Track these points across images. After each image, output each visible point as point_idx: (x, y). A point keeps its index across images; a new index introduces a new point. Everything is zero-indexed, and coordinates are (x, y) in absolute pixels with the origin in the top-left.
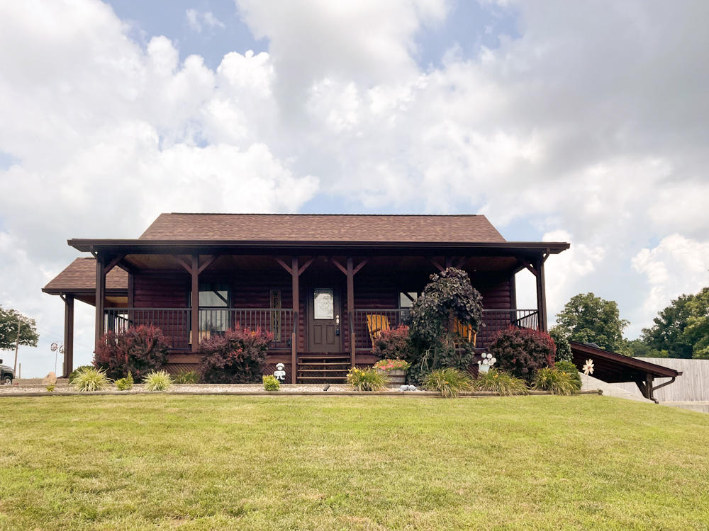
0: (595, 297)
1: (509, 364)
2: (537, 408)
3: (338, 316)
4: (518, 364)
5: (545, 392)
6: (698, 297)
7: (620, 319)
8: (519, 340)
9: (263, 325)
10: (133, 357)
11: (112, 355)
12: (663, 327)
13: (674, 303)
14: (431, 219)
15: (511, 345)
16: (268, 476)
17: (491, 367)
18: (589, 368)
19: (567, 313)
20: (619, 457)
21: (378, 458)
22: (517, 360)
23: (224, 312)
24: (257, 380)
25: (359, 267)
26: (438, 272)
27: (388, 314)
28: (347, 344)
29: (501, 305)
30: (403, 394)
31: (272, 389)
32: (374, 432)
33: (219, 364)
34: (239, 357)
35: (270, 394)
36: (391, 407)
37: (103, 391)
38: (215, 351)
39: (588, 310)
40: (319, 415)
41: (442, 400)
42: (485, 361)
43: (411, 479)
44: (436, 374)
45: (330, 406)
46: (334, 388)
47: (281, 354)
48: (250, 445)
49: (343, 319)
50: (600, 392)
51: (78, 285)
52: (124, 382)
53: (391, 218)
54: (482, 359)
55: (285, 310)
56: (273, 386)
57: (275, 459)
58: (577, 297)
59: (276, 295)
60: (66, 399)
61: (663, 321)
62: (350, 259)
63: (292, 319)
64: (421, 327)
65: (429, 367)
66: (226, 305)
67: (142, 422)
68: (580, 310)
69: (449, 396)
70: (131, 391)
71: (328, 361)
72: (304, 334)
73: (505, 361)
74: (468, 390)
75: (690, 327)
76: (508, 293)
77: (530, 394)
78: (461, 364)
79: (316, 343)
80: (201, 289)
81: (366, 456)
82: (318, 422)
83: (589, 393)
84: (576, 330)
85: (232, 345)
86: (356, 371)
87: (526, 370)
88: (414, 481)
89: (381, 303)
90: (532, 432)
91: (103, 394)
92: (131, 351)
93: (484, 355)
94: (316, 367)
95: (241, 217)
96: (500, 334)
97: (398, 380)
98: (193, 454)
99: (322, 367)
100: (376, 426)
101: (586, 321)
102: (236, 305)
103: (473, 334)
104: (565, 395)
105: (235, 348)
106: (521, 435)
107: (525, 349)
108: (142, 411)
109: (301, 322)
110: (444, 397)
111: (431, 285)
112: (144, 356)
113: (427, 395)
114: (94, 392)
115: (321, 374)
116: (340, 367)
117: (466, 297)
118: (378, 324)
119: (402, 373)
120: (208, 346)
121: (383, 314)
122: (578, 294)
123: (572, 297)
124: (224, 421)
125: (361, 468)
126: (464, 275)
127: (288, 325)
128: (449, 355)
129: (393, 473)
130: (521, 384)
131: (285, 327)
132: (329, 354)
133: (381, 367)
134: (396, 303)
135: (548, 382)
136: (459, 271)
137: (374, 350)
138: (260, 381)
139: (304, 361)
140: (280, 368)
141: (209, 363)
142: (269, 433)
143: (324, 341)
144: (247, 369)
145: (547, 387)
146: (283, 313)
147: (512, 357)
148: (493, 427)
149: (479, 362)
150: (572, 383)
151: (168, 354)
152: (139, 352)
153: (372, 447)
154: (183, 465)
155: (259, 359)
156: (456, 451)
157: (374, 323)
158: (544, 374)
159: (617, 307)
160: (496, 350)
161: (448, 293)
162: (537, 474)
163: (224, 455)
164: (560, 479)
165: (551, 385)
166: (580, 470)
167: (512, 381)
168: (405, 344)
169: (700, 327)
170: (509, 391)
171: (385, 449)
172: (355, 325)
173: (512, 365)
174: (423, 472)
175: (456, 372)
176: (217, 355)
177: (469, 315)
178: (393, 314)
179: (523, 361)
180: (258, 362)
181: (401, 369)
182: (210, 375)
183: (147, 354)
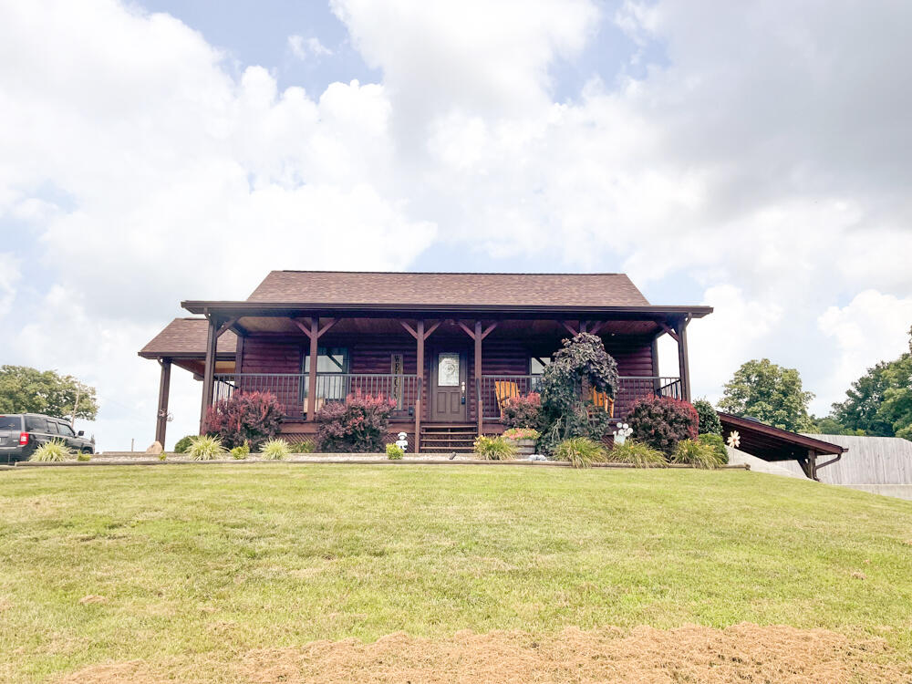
0: (771, 363)
1: (647, 435)
2: (672, 479)
3: (463, 383)
4: (657, 435)
5: (685, 465)
6: (897, 365)
7: (803, 390)
8: (656, 410)
9: (385, 392)
10: (246, 425)
11: (224, 423)
12: (858, 401)
13: (871, 371)
14: (567, 278)
15: (650, 415)
16: (403, 529)
17: (627, 438)
18: (734, 441)
19: (737, 383)
20: (742, 520)
21: (504, 516)
22: (656, 431)
23: (338, 378)
24: (378, 450)
25: (488, 331)
26: (570, 337)
27: (518, 381)
28: (472, 413)
29: (641, 372)
30: (532, 464)
31: (395, 457)
32: (501, 495)
33: (337, 433)
34: (359, 426)
35: (395, 463)
36: (519, 474)
37: (218, 460)
38: (334, 419)
39: (762, 379)
40: (446, 480)
41: (573, 470)
42: (621, 432)
43: (536, 532)
44: (567, 444)
45: (457, 472)
46: (459, 457)
47: (403, 423)
48: (382, 504)
49: (469, 386)
50: (747, 467)
51: (178, 348)
52: (240, 451)
53: (523, 277)
54: (618, 429)
55: (409, 376)
56: (397, 455)
57: (408, 516)
58: (749, 363)
59: (397, 359)
60: (181, 467)
61: (858, 394)
62: (479, 323)
63: (416, 385)
64: (552, 395)
65: (561, 436)
66: (341, 370)
67: (273, 486)
68: (753, 379)
69: (581, 466)
70: (248, 460)
71: (453, 430)
72: (427, 402)
73: (642, 432)
74: (601, 461)
75: (888, 402)
76: (649, 360)
77: (669, 467)
78: (594, 434)
79: (438, 412)
80: (319, 353)
81: (494, 514)
82: (446, 486)
83: (735, 467)
84: (749, 404)
85: (352, 412)
86: (484, 439)
87: (665, 442)
88: (538, 534)
89: (510, 369)
90: (659, 499)
91: (219, 463)
92: (244, 420)
93: (619, 425)
94: (439, 437)
95: (360, 275)
96: (637, 403)
97: (528, 450)
98: (330, 511)
99: (446, 437)
100: (503, 490)
101: (761, 393)
102: (354, 371)
103: (610, 403)
104: (707, 468)
105: (356, 416)
106: (647, 500)
107: (664, 419)
108: (268, 477)
109: (424, 389)
110: (576, 467)
111: (563, 350)
112: (257, 424)
113: (558, 465)
114: (208, 461)
115: (446, 444)
116: (467, 437)
117: (599, 363)
118: (506, 391)
119: (532, 443)
120: (327, 414)
121: (513, 381)
122: (749, 361)
123: (743, 363)
124: (354, 485)
125: (489, 523)
126: (597, 341)
127: (411, 392)
128: (582, 425)
129: (519, 528)
130: (659, 456)
131: (408, 395)
132: (455, 423)
133: (510, 436)
134: (527, 370)
135: (690, 454)
136: (592, 337)
137: (502, 418)
138: (382, 450)
139: (428, 430)
140: (402, 438)
141: (328, 432)
142: (399, 494)
143: (449, 411)
144: (368, 437)
145: (689, 460)
146: (406, 380)
147: (650, 428)
148: (621, 493)
149: (615, 433)
150: (716, 456)
151: (281, 422)
152: (251, 420)
153: (499, 507)
154: (321, 519)
155: (381, 428)
156: (581, 512)
157: (503, 390)
158: (684, 447)
159: (799, 376)
160: (633, 419)
161: (579, 360)
162: (656, 531)
163: (359, 512)
164: (677, 535)
165: (692, 457)
166: (698, 529)
167: (651, 453)
168: (536, 412)
169: (901, 400)
170: (646, 463)
171: (512, 509)
172: (482, 392)
173: (651, 436)
174: (547, 528)
175: (589, 442)
176: (336, 423)
177: (603, 382)
178: (523, 380)
179: (662, 433)
180: (379, 431)
181: (530, 439)
182: (327, 444)
183: (261, 423)
